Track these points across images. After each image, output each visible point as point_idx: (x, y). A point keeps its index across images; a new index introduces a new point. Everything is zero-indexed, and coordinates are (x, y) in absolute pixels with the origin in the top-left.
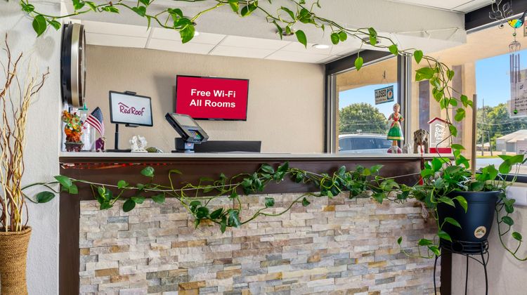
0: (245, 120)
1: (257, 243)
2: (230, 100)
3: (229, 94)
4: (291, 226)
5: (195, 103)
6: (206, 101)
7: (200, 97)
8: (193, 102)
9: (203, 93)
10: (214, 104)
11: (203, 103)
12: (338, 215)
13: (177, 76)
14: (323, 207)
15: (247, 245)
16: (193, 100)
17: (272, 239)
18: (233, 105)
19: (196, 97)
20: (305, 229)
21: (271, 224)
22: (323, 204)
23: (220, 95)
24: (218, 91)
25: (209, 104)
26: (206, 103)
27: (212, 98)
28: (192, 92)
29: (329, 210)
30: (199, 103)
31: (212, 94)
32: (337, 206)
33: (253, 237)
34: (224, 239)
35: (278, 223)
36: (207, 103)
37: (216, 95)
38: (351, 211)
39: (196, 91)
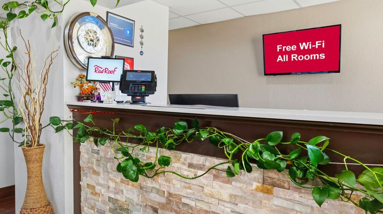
0: (339, 71)
1: (179, 202)
2: (319, 50)
3: (317, 45)
4: (212, 196)
5: (281, 59)
6: (292, 55)
7: (286, 52)
8: (280, 58)
9: (288, 48)
10: (301, 58)
11: (290, 58)
12: (276, 202)
13: (263, 35)
14: (255, 185)
15: (170, 200)
16: (280, 56)
17: (193, 204)
18: (323, 56)
19: (282, 53)
20: (229, 205)
21: (193, 187)
22: (255, 180)
23: (306, 48)
24: (304, 44)
25: (295, 58)
26: (292, 58)
27: (299, 52)
28: (278, 48)
29: (262, 191)
30: (286, 58)
31: (298, 47)
32: (275, 189)
33: (175, 195)
34: (153, 188)
35: (200, 188)
36: (294, 57)
37: (302, 48)
38: (300, 203)
39: (282, 47)
